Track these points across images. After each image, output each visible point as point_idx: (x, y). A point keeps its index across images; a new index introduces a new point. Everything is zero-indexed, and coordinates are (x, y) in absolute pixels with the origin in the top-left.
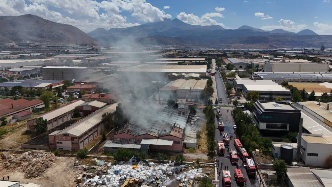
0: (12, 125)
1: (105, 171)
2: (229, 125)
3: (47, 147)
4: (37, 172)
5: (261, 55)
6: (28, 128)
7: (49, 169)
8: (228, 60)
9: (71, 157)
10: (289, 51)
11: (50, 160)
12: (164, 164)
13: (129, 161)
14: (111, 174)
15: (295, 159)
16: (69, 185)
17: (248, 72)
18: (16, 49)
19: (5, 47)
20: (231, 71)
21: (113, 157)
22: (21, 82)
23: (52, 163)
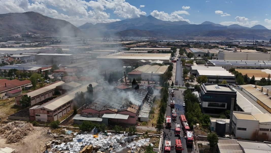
0: (5, 100)
1: (71, 139)
2: (179, 103)
3: (28, 118)
4: (16, 139)
5: (218, 46)
6: (16, 103)
7: (26, 136)
8: (190, 50)
9: (46, 127)
10: (243, 43)
11: (28, 129)
12: (120, 135)
13: (91, 131)
14: (75, 142)
15: (228, 133)
16: (40, 149)
17: (204, 60)
18: (20, 39)
19: (11, 38)
20: (190, 59)
21: (79, 128)
22: (17, 66)
23: (29, 132)
